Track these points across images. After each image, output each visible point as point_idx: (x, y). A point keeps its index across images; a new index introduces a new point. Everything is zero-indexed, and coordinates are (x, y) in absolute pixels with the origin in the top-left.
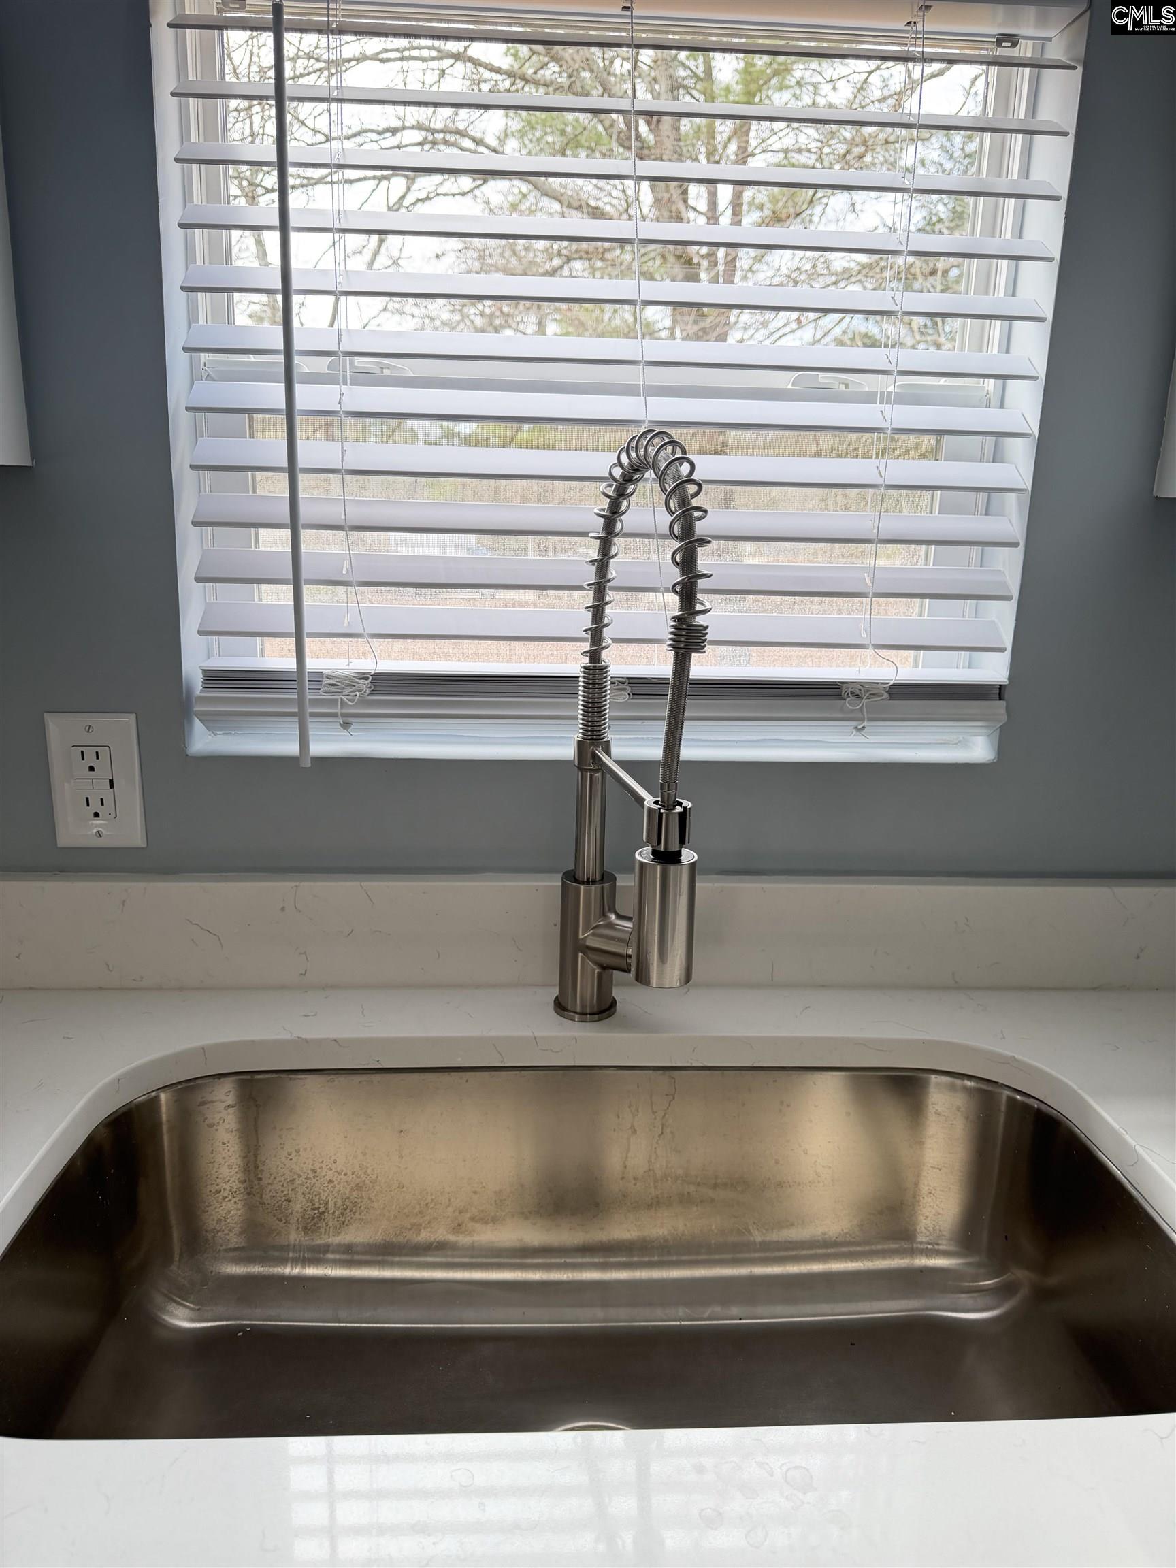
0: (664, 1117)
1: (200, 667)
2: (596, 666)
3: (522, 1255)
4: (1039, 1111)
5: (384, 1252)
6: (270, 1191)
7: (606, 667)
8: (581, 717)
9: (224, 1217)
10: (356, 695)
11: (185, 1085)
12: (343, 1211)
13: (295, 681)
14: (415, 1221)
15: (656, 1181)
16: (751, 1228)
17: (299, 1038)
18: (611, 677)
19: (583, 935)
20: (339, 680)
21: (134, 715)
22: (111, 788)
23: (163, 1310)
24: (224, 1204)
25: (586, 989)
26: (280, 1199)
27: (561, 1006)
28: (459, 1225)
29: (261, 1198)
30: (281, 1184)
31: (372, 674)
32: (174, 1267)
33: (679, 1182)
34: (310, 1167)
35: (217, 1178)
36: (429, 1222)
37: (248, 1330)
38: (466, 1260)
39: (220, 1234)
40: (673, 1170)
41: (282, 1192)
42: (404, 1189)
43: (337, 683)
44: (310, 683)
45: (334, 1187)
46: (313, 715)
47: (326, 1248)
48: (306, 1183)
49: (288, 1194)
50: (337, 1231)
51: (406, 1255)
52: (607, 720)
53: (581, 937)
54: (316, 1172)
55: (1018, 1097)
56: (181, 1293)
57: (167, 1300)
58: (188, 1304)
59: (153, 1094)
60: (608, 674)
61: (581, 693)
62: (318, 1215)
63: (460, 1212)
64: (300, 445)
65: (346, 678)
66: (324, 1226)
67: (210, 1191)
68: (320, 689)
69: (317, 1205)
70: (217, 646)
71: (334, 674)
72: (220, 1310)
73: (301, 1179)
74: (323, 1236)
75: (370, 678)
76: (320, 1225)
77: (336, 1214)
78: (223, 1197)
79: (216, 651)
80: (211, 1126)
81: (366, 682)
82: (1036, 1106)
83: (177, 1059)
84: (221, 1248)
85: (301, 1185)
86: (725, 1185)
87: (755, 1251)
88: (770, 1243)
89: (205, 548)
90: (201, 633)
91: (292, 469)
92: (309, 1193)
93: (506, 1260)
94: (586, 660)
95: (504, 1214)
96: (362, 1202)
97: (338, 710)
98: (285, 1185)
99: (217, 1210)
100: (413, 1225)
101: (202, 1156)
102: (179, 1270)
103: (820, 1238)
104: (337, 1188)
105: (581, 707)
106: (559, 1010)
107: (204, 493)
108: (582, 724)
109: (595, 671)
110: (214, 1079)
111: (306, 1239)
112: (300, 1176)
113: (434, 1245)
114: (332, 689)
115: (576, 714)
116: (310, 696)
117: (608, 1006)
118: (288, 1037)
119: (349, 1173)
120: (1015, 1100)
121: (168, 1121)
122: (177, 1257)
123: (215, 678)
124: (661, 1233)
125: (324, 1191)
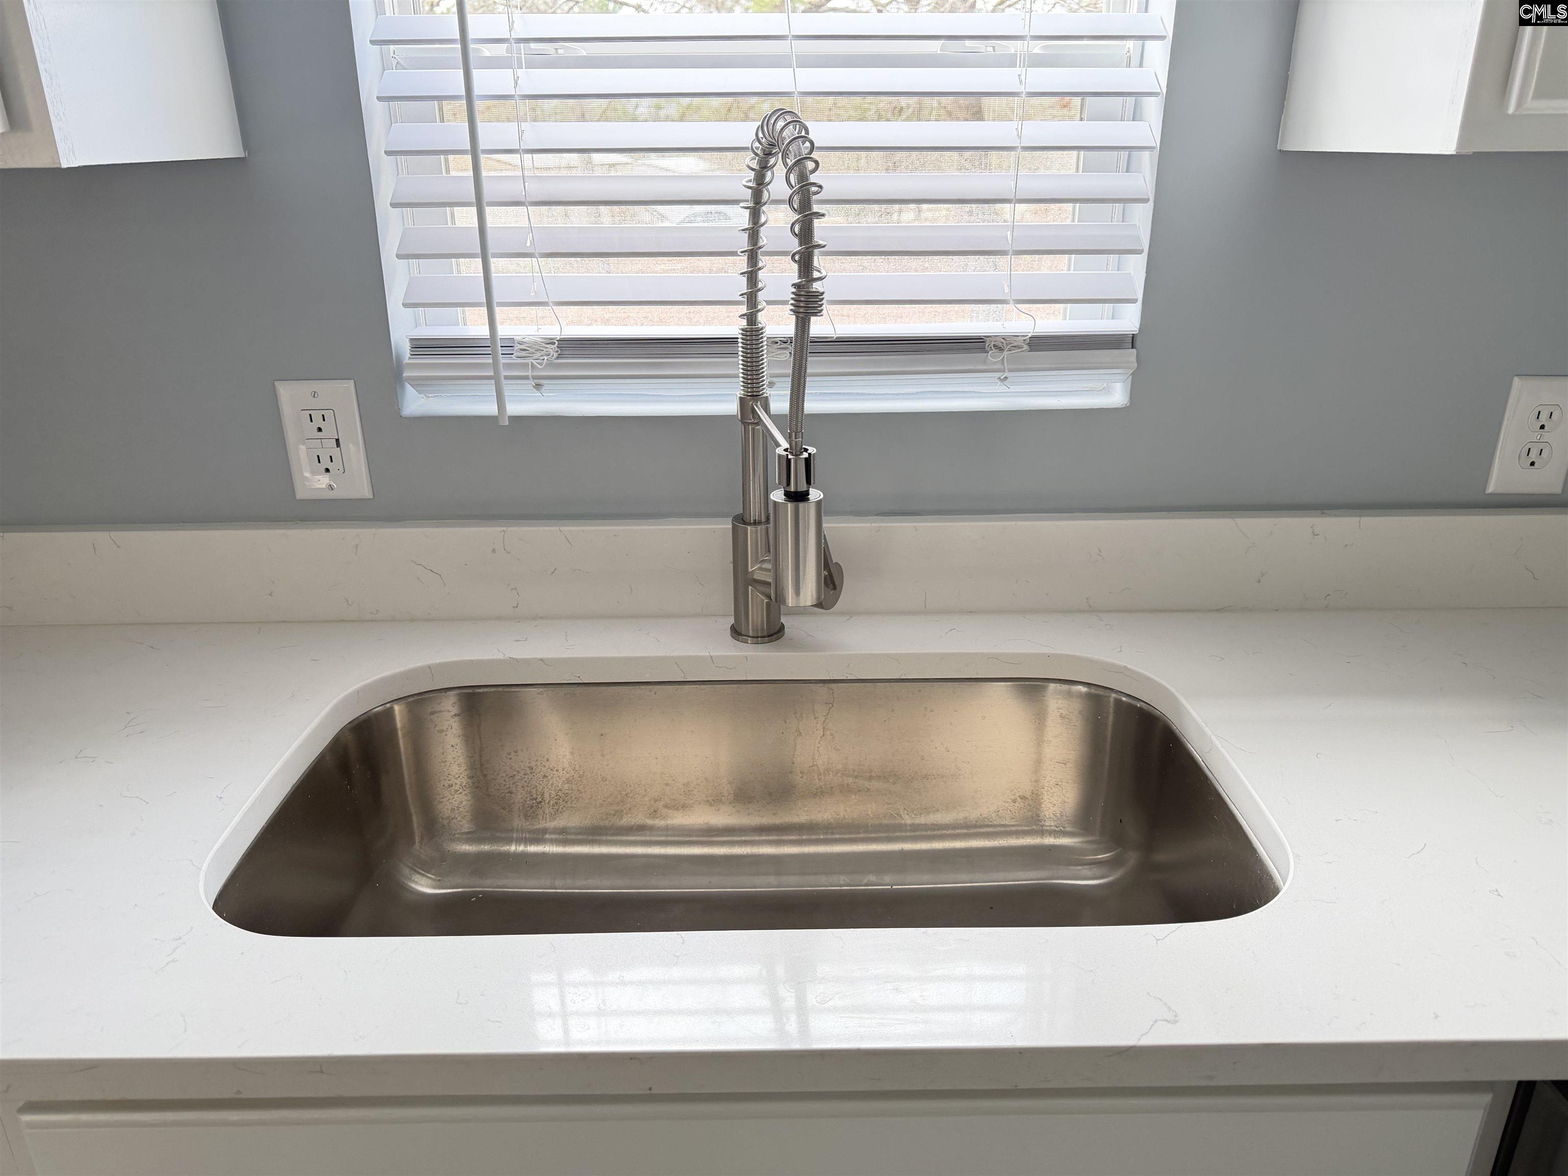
0: (824, 721)
1: (406, 336)
2: (752, 328)
3: (710, 834)
4: (1141, 709)
5: (594, 834)
6: (495, 785)
7: (762, 329)
8: (741, 375)
9: (457, 807)
10: (544, 359)
11: (416, 698)
12: (557, 801)
13: (489, 347)
14: (618, 808)
15: (819, 774)
16: (902, 813)
17: (510, 658)
18: (767, 338)
19: (752, 568)
20: (527, 345)
21: (352, 381)
22: (337, 447)
23: (410, 879)
24: (456, 796)
25: (756, 616)
26: (502, 791)
27: (737, 632)
28: (655, 811)
29: (487, 790)
30: (503, 779)
31: (557, 339)
32: (417, 846)
33: (839, 775)
34: (527, 765)
35: (449, 774)
36: (630, 809)
37: (480, 896)
38: (663, 838)
39: (454, 821)
40: (834, 765)
41: (505, 785)
42: (607, 782)
43: (526, 348)
44: (502, 348)
45: (549, 780)
46: (506, 378)
47: (545, 831)
48: (524, 778)
49: (509, 788)
50: (553, 817)
51: (612, 835)
52: (765, 377)
53: (750, 570)
54: (532, 769)
55: (1124, 699)
56: (425, 867)
57: (412, 871)
58: (430, 876)
59: (388, 705)
60: (764, 335)
61: (740, 353)
62: (536, 804)
63: (655, 801)
64: (481, 127)
65: (536, 343)
66: (542, 813)
67: (444, 786)
68: (513, 354)
69: (535, 796)
70: (424, 316)
71: (524, 340)
72: (458, 880)
73: (519, 775)
74: (540, 822)
75: (557, 343)
76: (538, 812)
77: (551, 803)
78: (455, 790)
79: (422, 320)
80: (441, 731)
81: (553, 346)
82: (1139, 705)
83: (406, 676)
84: (456, 832)
85: (520, 780)
86: (879, 777)
87: (906, 831)
88: (918, 825)
89: (406, 226)
90: (405, 305)
91: (474, 152)
92: (527, 786)
93: (695, 839)
94: (744, 323)
95: (692, 802)
96: (572, 793)
97: (530, 373)
98: (507, 780)
99: (450, 801)
100: (617, 811)
101: (435, 757)
102: (421, 849)
103: (961, 822)
104: (551, 783)
105: (741, 366)
106: (735, 635)
107: (402, 176)
108: (743, 382)
109: (753, 332)
110: (441, 693)
111: (527, 824)
112: (519, 772)
113: (635, 827)
114: (523, 354)
115: (737, 372)
116: (503, 360)
117: (776, 630)
118: (500, 657)
119: (560, 770)
120: (1121, 701)
121: (403, 727)
122: (417, 839)
123: (421, 346)
124: (825, 817)
125: (540, 784)
